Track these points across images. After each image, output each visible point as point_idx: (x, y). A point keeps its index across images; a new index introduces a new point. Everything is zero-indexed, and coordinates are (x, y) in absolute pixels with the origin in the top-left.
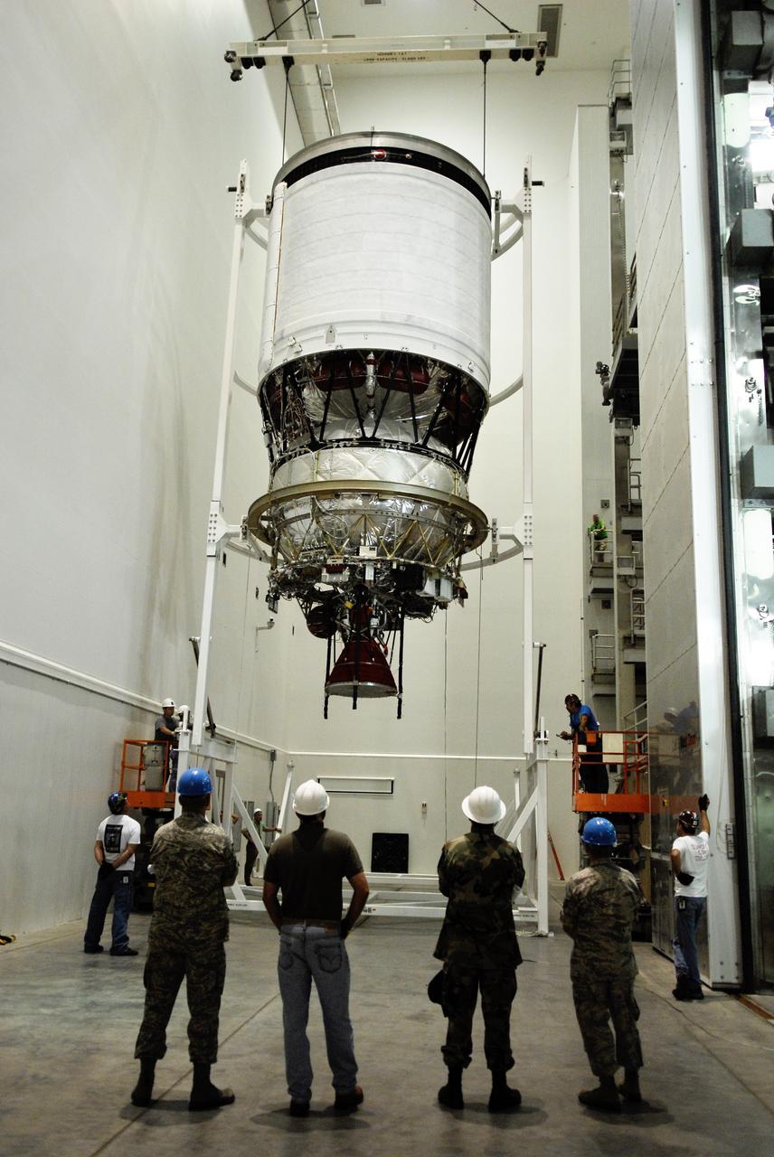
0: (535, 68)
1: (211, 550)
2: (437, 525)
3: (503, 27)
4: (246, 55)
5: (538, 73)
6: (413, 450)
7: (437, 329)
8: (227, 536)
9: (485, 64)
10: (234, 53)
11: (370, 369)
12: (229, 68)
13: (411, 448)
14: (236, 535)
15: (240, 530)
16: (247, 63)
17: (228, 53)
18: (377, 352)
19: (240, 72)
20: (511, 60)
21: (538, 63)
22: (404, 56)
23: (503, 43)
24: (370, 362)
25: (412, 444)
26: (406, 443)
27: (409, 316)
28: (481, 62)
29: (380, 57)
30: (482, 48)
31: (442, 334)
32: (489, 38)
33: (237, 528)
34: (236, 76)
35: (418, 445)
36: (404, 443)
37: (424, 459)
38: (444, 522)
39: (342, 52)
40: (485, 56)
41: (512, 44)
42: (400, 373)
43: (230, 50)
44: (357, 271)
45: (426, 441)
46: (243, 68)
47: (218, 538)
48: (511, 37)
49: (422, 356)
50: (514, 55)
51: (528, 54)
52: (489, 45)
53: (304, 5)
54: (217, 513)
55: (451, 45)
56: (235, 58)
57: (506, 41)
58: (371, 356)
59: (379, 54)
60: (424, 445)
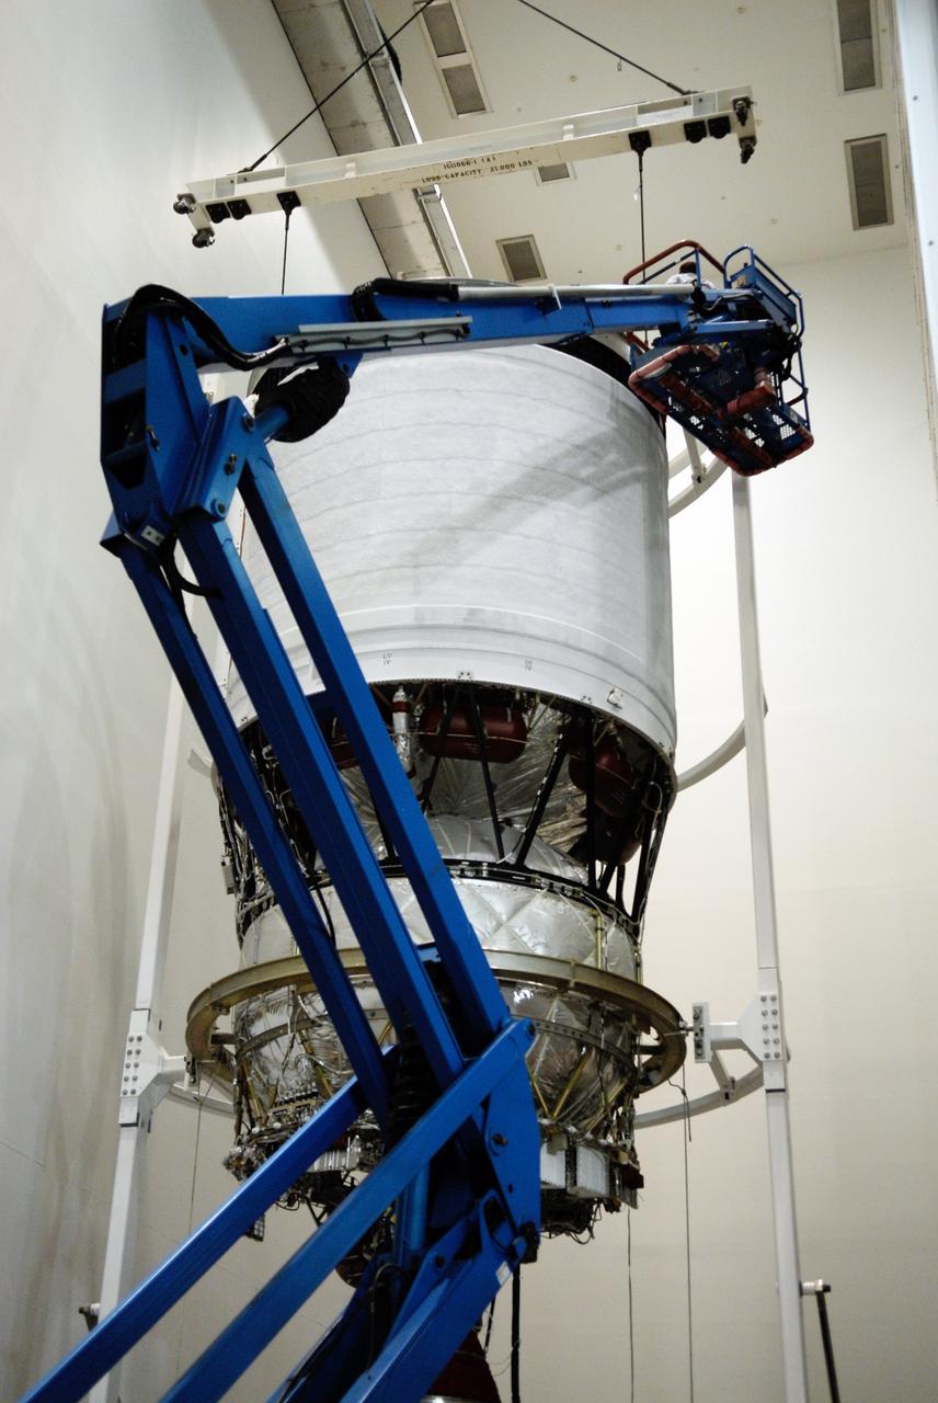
0: (739, 151)
1: (128, 1114)
2: (559, 1032)
3: (670, 89)
4: (214, 199)
5: (746, 156)
6: (493, 876)
7: (535, 631)
8: (161, 1079)
9: (641, 155)
10: (191, 198)
11: (400, 720)
12: (186, 226)
13: (490, 873)
14: (178, 1077)
15: (183, 1066)
16: (218, 212)
17: (180, 198)
18: (411, 687)
19: (210, 232)
20: (689, 142)
21: (742, 140)
22: (493, 164)
23: (670, 115)
24: (399, 707)
25: (490, 865)
26: (479, 864)
27: (472, 612)
28: (634, 155)
29: (449, 172)
30: (631, 129)
31: (547, 640)
32: (643, 110)
33: (177, 1061)
34: (202, 239)
35: (505, 865)
36: (475, 864)
37: (521, 892)
38: (577, 1025)
39: (380, 172)
40: (640, 141)
41: (687, 114)
42: (461, 722)
43: (182, 193)
44: (368, 536)
45: (522, 856)
46: (212, 223)
47: (140, 1086)
48: (686, 103)
49: (503, 686)
50: (694, 132)
51: (719, 127)
52: (645, 122)
53: (318, 107)
54: (143, 1033)
55: (576, 132)
56: (192, 206)
57: (675, 110)
58: (400, 696)
59: (447, 166)
60: (520, 865)
